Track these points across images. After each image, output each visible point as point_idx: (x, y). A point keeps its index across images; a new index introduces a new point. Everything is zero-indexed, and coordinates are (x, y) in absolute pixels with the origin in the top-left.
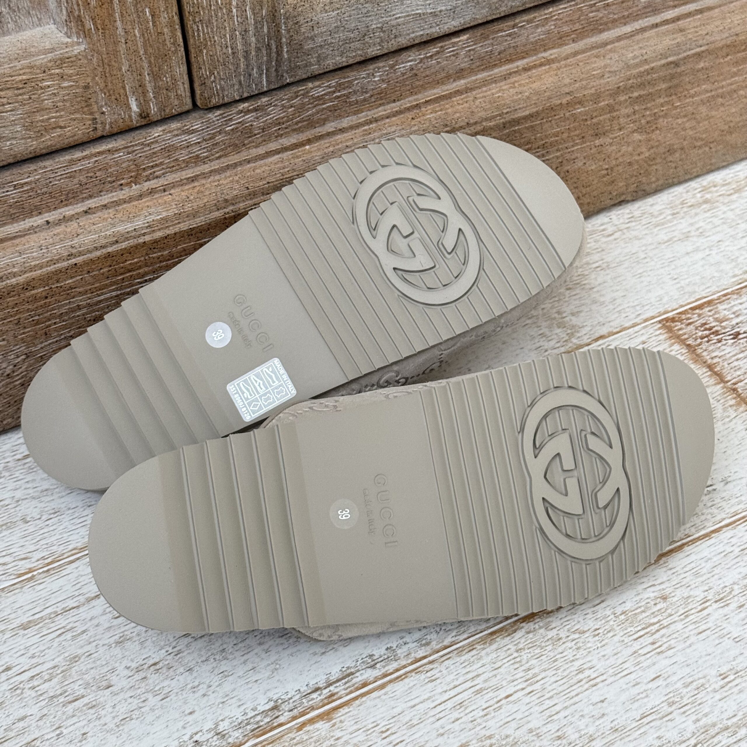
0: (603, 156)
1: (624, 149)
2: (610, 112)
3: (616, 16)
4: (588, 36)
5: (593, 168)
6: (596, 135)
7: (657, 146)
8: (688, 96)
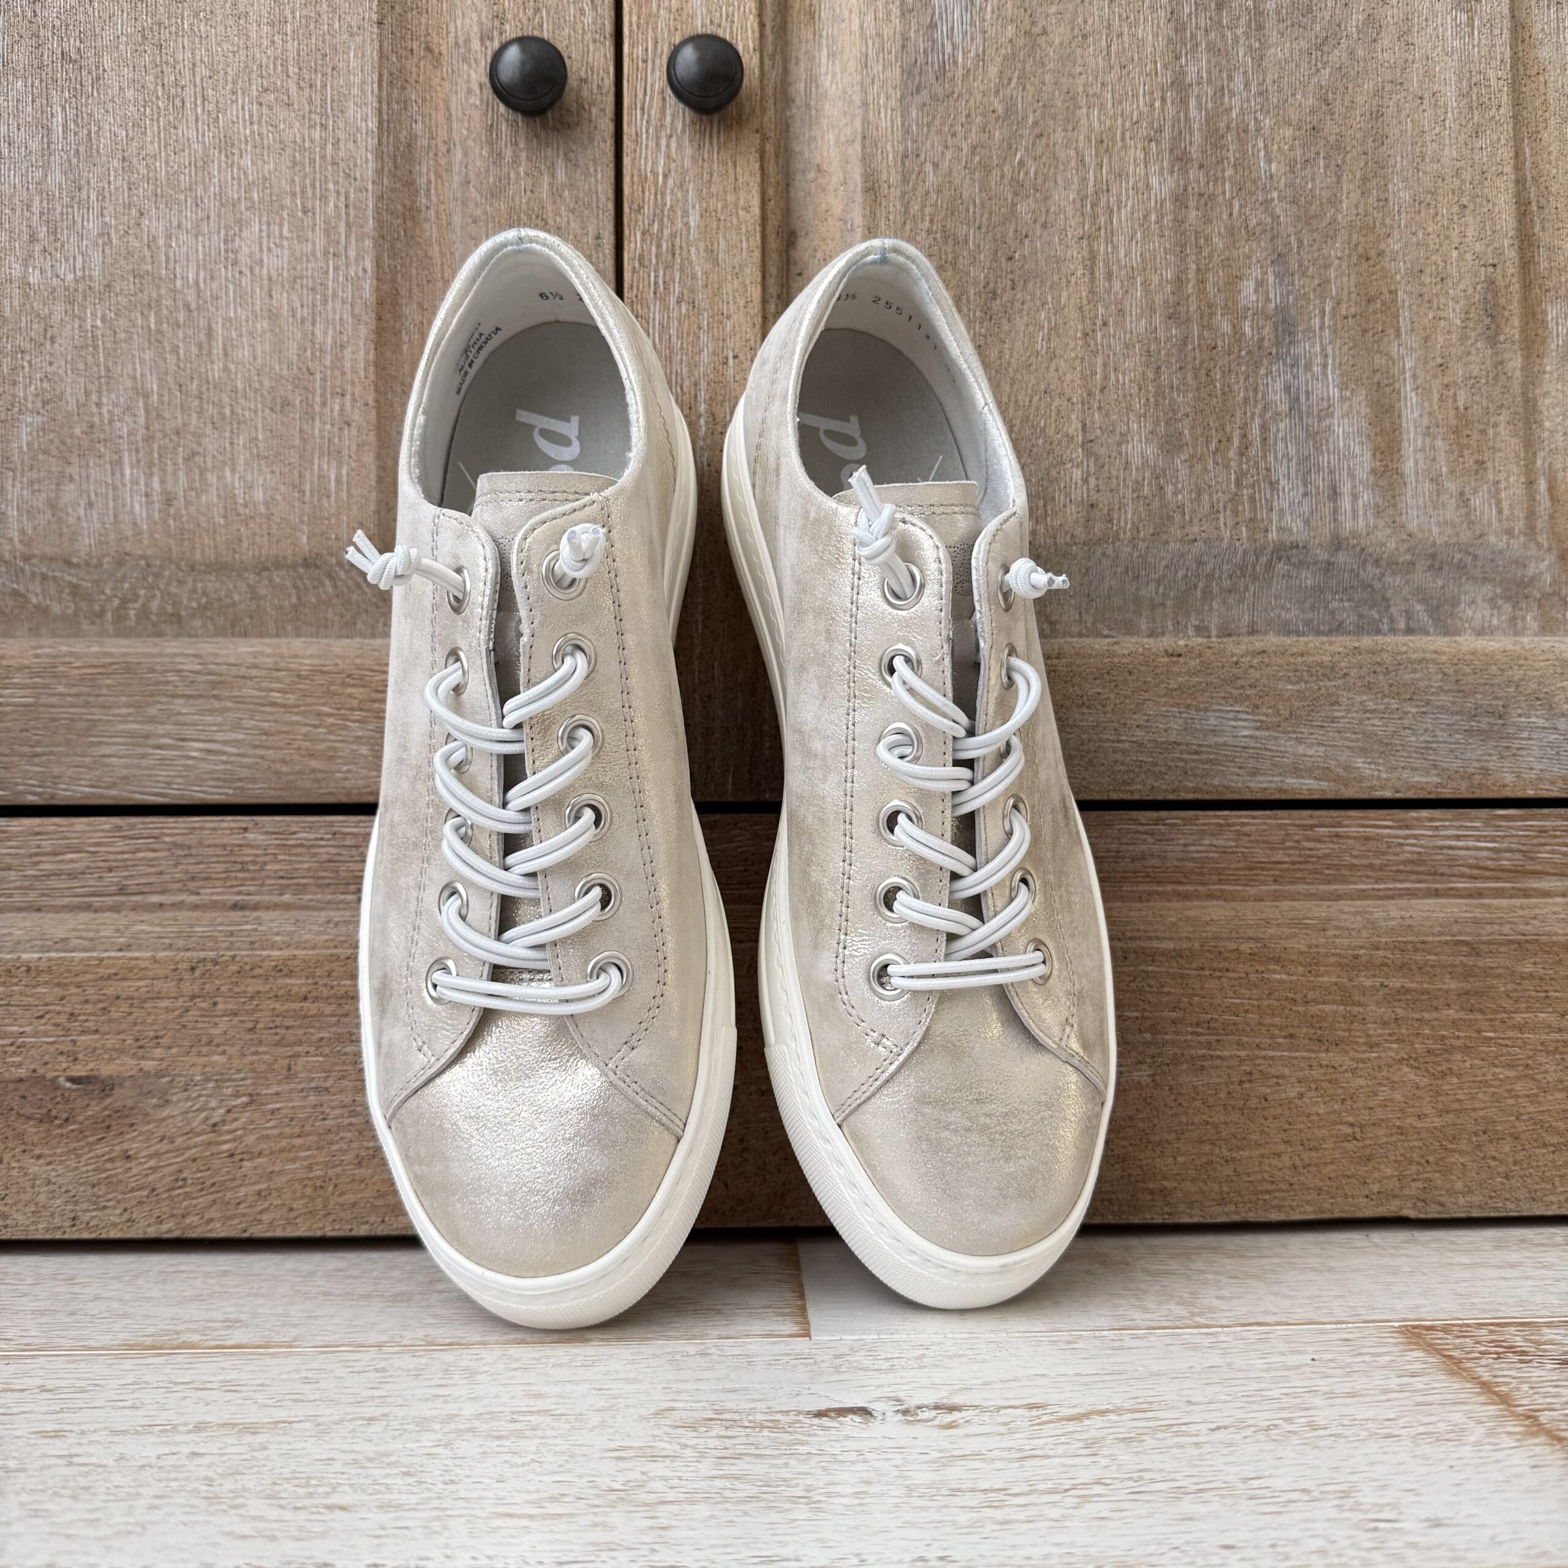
0: (1340, 1091)
1: (1385, 1093)
2: (1342, 1002)
3: (1355, 861)
4: (1303, 880)
5: (1321, 1110)
6: (1320, 1041)
7: (1458, 1112)
8: (1510, 1023)
